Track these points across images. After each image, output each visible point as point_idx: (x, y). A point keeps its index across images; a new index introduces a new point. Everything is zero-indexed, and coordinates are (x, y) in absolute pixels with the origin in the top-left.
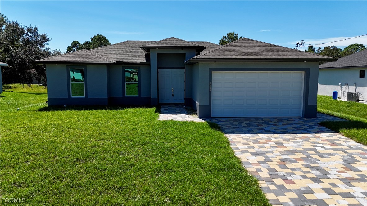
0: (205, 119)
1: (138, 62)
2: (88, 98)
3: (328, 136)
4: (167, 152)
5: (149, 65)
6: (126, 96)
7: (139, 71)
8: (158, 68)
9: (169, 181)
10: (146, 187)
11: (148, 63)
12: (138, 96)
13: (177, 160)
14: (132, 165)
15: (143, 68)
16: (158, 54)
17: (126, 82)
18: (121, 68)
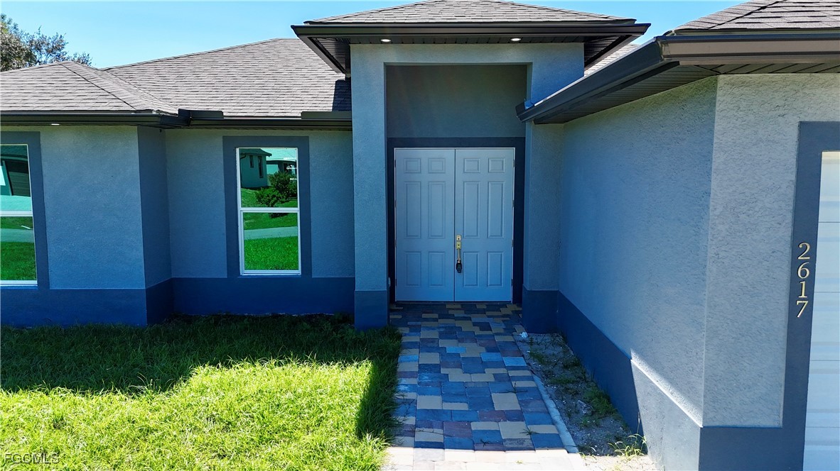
1: (296, 113)
2: (53, 287)
5: (347, 126)
6: (245, 272)
7: (304, 155)
8: (392, 143)
11: (341, 115)
12: (298, 272)
15: (319, 143)
16: (390, 69)
17: (242, 210)
18: (219, 142)
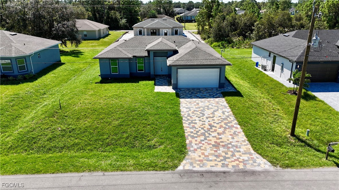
0: (175, 89)
1: (144, 55)
2: (120, 74)
3: (219, 100)
4: (158, 108)
6: (138, 72)
8: (154, 56)
9: (158, 118)
10: (152, 119)
11: (149, 56)
12: (144, 72)
13: (161, 111)
14: (148, 113)
15: (146, 59)
17: (137, 65)
